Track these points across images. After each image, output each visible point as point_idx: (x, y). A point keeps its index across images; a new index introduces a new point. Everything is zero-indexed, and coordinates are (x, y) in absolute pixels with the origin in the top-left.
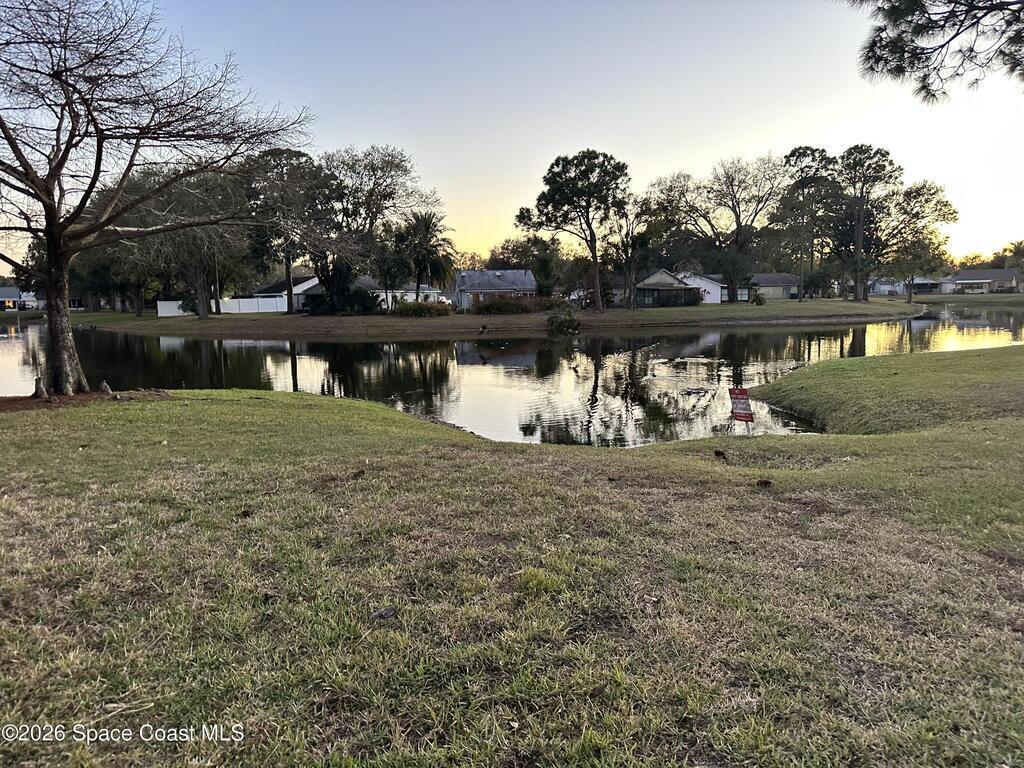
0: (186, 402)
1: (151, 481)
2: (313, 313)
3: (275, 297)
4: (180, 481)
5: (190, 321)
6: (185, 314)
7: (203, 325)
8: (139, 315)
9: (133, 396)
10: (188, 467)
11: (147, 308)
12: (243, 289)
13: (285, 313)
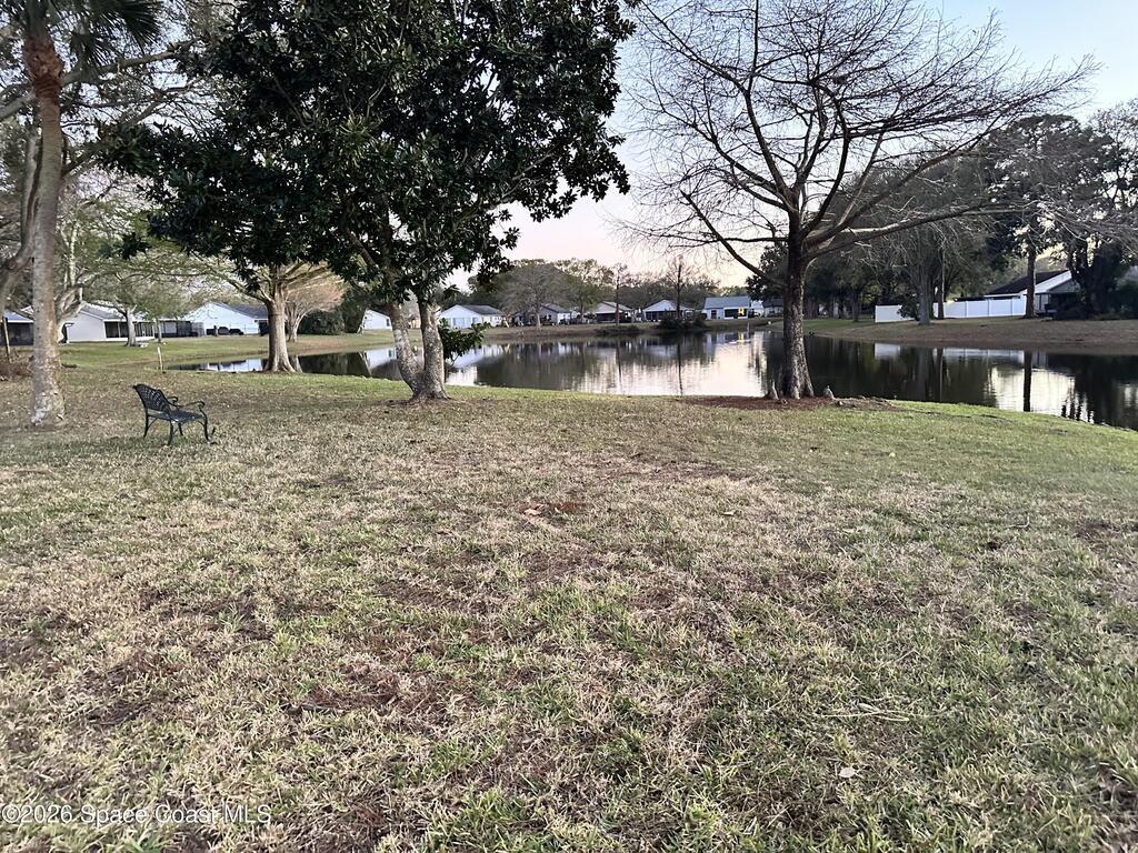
0: (910, 414)
1: (883, 492)
2: (1059, 317)
3: (1011, 297)
4: (913, 498)
5: (908, 327)
6: (905, 319)
7: (924, 332)
8: (856, 321)
9: (855, 404)
10: (919, 484)
11: (863, 313)
12: (972, 290)
13: (1024, 317)
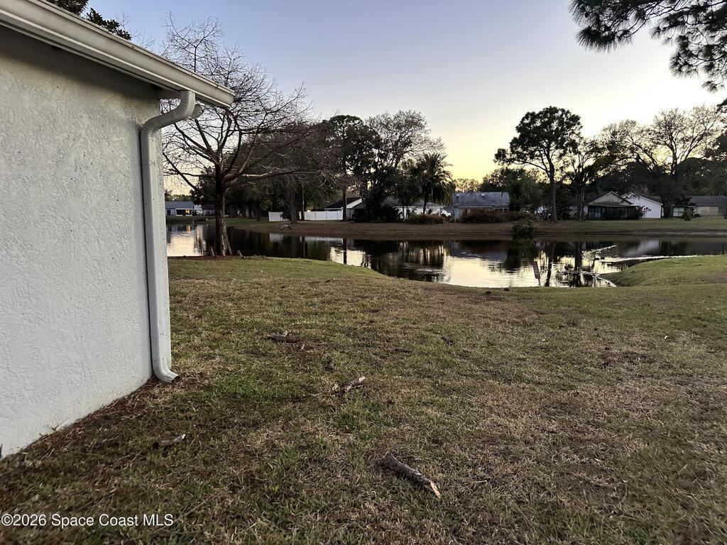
3: (335, 210)
5: (286, 224)
6: (284, 220)
7: (294, 227)
8: (258, 220)
9: (251, 258)
11: (263, 216)
12: (319, 206)
13: (342, 221)
